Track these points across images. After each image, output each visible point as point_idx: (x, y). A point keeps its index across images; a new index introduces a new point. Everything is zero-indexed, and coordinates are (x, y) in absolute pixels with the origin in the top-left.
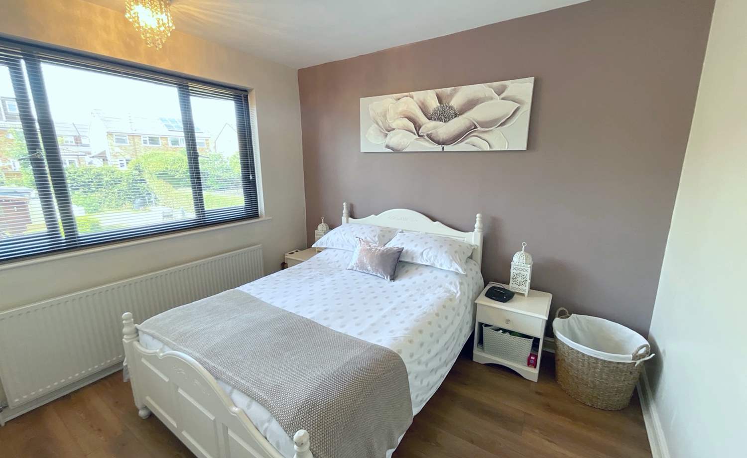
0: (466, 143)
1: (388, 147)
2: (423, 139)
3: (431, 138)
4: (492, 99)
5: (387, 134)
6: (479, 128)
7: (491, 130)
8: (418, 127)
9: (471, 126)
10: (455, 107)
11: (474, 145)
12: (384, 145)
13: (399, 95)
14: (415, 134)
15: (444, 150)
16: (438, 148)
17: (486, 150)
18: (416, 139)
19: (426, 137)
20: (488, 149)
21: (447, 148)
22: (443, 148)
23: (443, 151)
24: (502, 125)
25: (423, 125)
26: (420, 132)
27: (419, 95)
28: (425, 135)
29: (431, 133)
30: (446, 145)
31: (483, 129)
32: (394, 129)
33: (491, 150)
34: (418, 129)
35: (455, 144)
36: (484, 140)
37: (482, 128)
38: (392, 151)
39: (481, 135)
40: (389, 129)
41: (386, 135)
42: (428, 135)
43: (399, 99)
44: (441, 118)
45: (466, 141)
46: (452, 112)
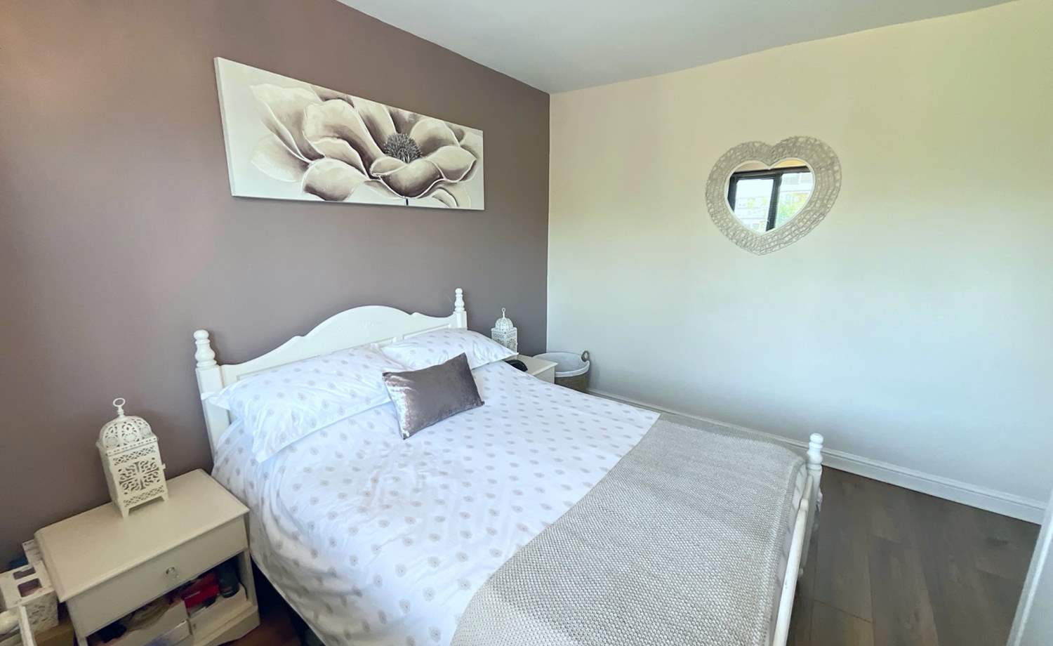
0: (433, 197)
1: (310, 189)
2: (376, 184)
3: (390, 184)
4: (453, 143)
5: (308, 164)
6: (445, 179)
7: (456, 183)
8: (368, 160)
9: (436, 174)
10: (417, 142)
11: (442, 201)
12: (302, 185)
13: (327, 92)
14: (363, 172)
15: (410, 205)
16: (400, 201)
17: (453, 208)
18: (367, 182)
19: (381, 181)
20: (456, 207)
21: (414, 202)
22: (407, 200)
23: (407, 207)
24: (465, 178)
25: (375, 159)
26: (371, 170)
27: (364, 105)
28: (380, 177)
29: (389, 176)
30: (411, 197)
31: (449, 181)
32: (321, 157)
33: (458, 208)
34: (367, 164)
35: (421, 197)
36: (451, 194)
37: (448, 178)
38: (323, 200)
39: (447, 188)
40: (312, 154)
41: (305, 166)
42: (384, 178)
43: (326, 99)
44: (400, 153)
45: (434, 194)
46: (413, 148)
